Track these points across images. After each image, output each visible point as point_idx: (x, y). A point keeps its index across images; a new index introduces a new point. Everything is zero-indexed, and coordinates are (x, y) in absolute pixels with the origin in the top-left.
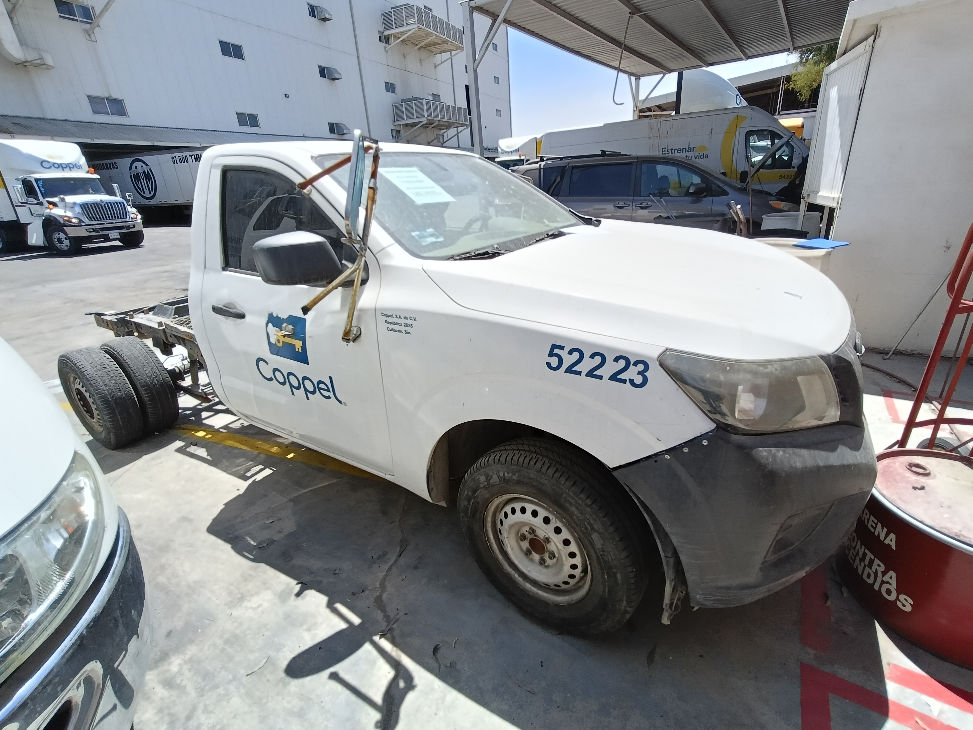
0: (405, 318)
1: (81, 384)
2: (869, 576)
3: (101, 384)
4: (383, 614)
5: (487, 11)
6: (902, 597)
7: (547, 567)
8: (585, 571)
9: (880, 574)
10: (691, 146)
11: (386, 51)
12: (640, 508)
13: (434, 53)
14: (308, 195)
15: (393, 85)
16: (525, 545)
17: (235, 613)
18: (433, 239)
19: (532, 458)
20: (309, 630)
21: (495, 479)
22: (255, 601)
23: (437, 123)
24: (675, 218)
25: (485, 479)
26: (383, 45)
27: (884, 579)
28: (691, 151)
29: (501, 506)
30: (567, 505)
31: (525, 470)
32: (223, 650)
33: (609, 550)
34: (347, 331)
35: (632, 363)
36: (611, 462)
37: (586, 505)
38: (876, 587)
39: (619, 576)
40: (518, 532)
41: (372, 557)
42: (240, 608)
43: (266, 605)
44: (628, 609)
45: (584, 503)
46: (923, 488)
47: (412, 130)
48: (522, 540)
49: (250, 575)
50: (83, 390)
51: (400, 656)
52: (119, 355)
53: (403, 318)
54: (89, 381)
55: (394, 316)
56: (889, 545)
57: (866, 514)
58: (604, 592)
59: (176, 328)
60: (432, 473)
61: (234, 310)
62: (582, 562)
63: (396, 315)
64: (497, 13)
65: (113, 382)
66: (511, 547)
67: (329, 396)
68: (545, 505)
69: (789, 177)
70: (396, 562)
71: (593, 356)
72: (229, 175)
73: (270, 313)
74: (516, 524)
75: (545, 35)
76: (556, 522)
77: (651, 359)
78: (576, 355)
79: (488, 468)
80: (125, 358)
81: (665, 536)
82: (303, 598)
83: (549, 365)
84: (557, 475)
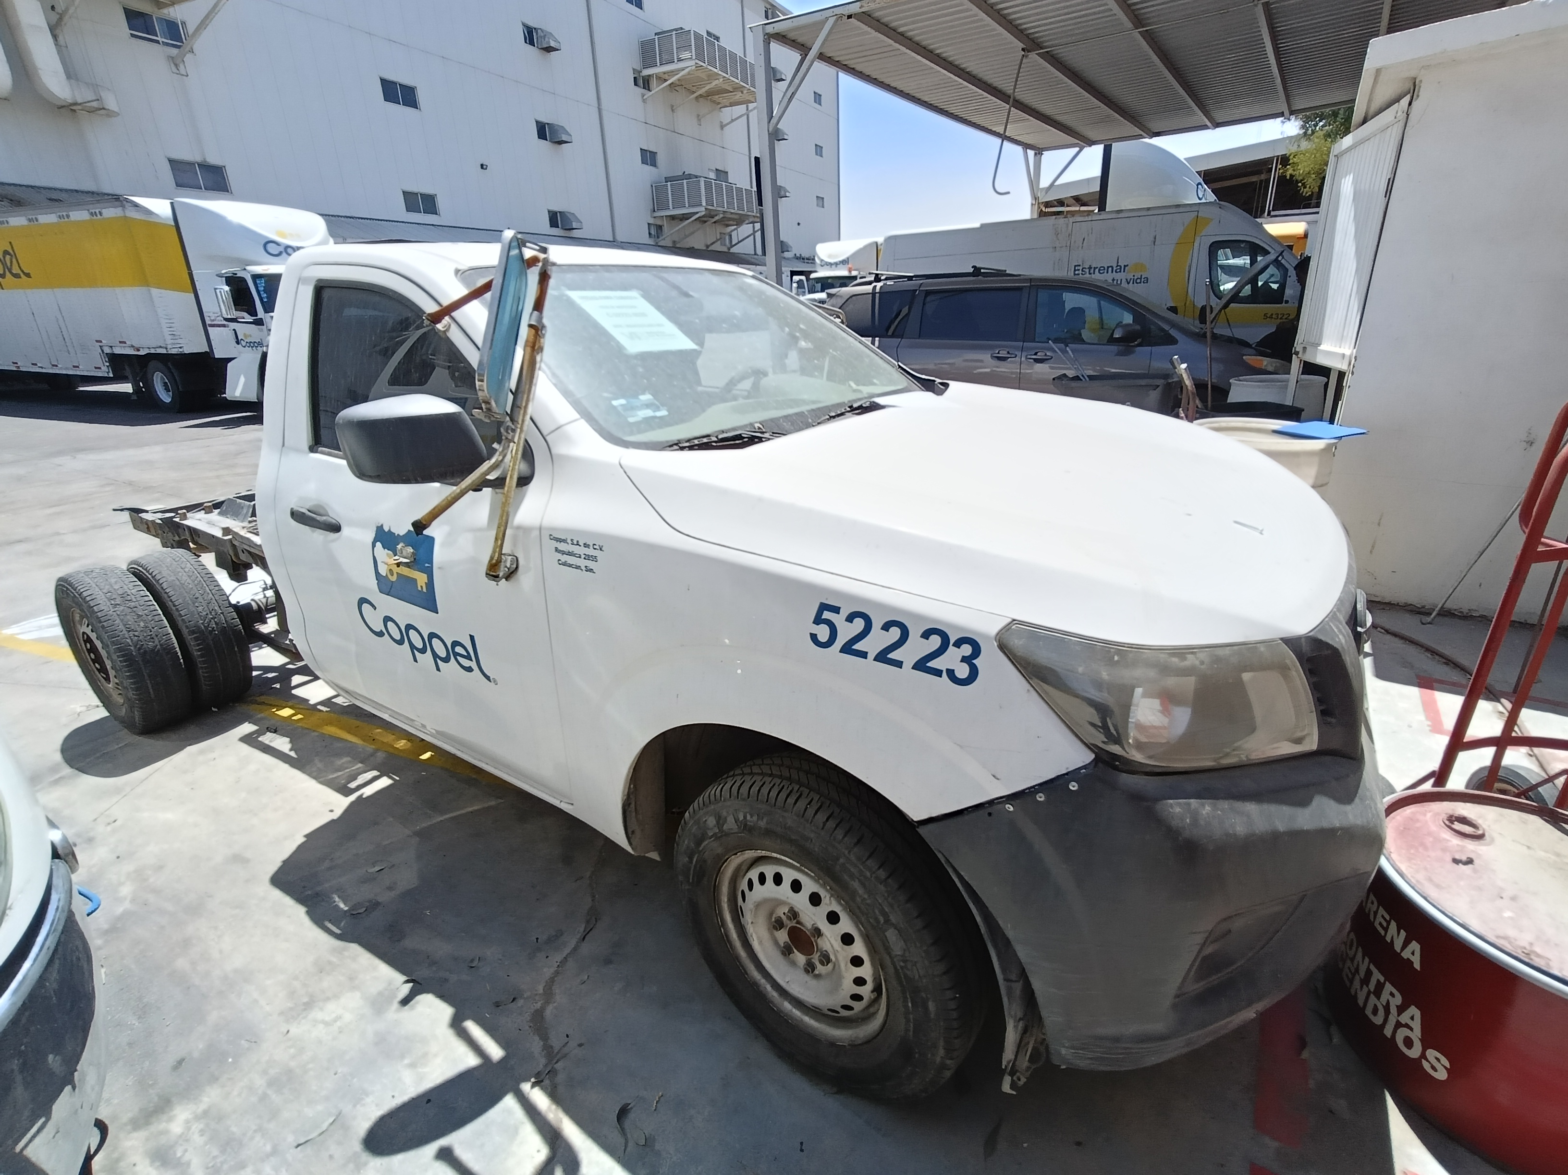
0: (586, 546)
1: (90, 627)
2: (1375, 1011)
3: (121, 627)
4: (542, 1043)
5: (794, 41)
6: (1431, 1054)
7: (818, 977)
8: (877, 989)
9: (1393, 1010)
10: (1121, 263)
11: (644, 101)
12: (964, 893)
13: (720, 106)
14: (445, 332)
15: (653, 154)
16: (783, 936)
17: (295, 1030)
18: (649, 413)
19: (791, 792)
20: (413, 1066)
21: (730, 824)
22: (331, 1010)
23: (721, 216)
24: (1087, 379)
25: (715, 822)
26: (639, 90)
27: (1399, 1019)
28: (1120, 271)
29: (744, 868)
30: (846, 877)
31: (779, 811)
32: (264, 1097)
33: (916, 960)
34: (494, 561)
35: (952, 642)
36: (916, 812)
37: (877, 878)
38: (1388, 1031)
39: (931, 1006)
40: (771, 914)
41: (537, 939)
42: (303, 1021)
43: (348, 1017)
44: (948, 1062)
45: (874, 875)
46: (1470, 861)
47: (680, 227)
48: (776, 929)
49: (330, 963)
50: (93, 636)
51: (561, 1122)
52: (155, 580)
53: (582, 545)
54: (100, 622)
55: (569, 541)
56: (1409, 962)
57: (1372, 903)
58: (907, 1030)
59: (248, 539)
60: (633, 806)
61: (324, 518)
62: (873, 975)
63: (572, 540)
64: (808, 44)
65: (142, 624)
66: (758, 938)
67: (470, 667)
68: (813, 874)
69: (1280, 316)
70: (575, 949)
71: (886, 627)
72: (326, 294)
73: (379, 525)
74: (766, 901)
75: (887, 81)
76: (831, 903)
77: (986, 637)
78: (859, 624)
79: (720, 804)
80: (165, 586)
81: (1005, 945)
82: (412, 1008)
83: (814, 637)
84: (831, 824)
